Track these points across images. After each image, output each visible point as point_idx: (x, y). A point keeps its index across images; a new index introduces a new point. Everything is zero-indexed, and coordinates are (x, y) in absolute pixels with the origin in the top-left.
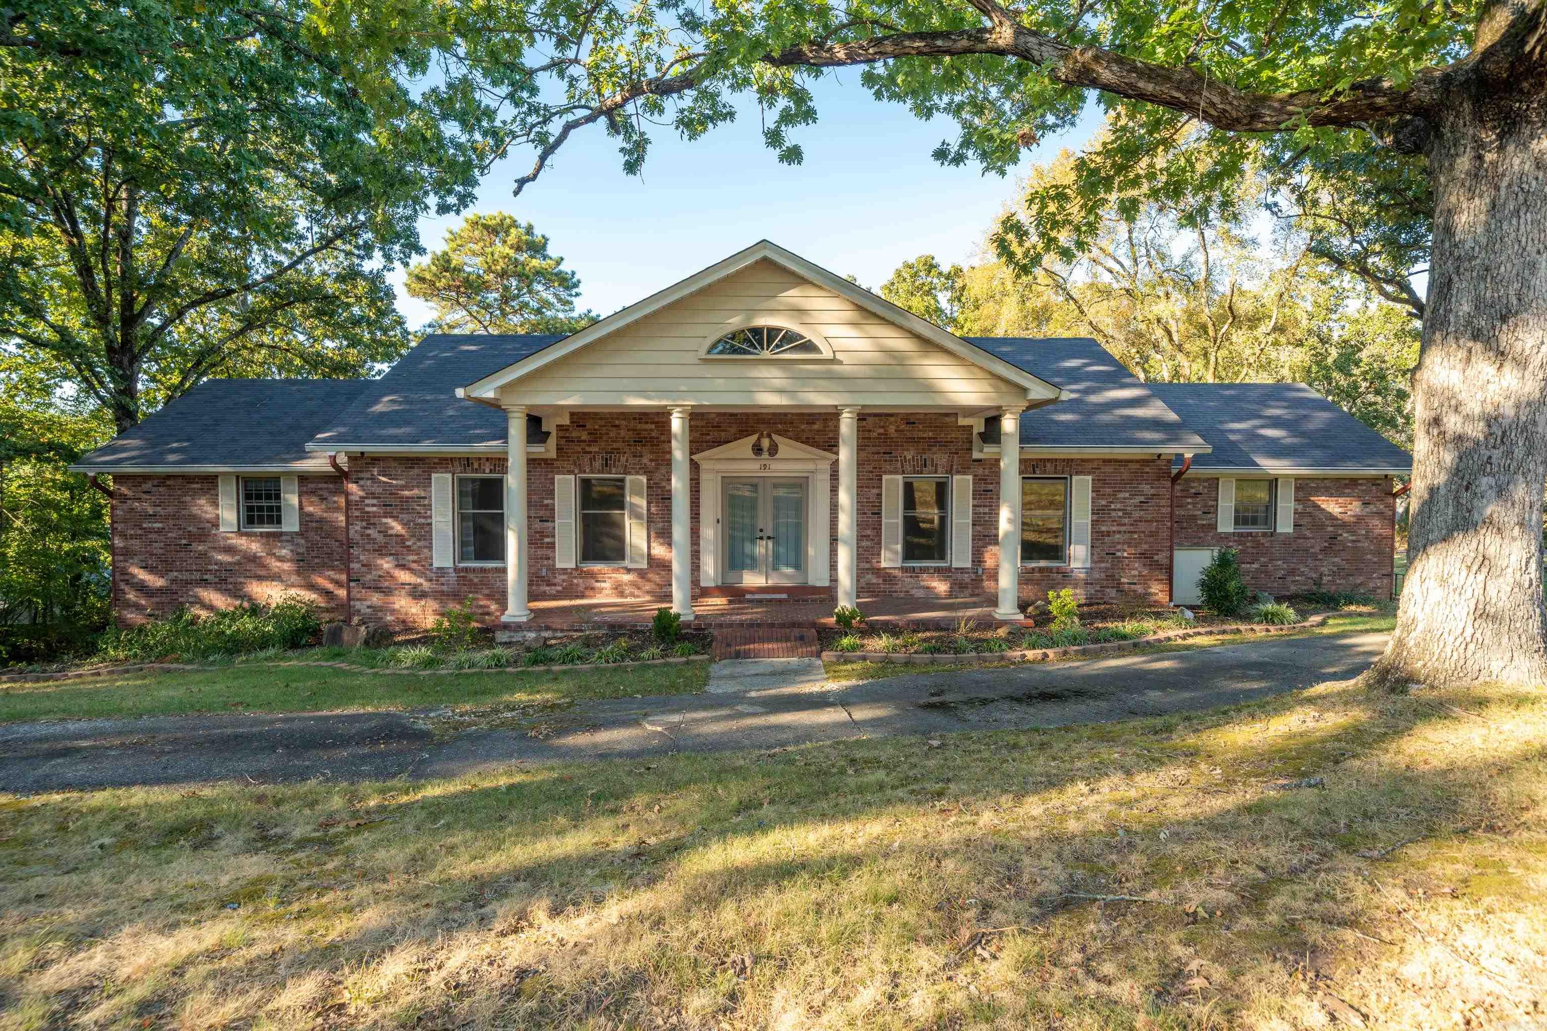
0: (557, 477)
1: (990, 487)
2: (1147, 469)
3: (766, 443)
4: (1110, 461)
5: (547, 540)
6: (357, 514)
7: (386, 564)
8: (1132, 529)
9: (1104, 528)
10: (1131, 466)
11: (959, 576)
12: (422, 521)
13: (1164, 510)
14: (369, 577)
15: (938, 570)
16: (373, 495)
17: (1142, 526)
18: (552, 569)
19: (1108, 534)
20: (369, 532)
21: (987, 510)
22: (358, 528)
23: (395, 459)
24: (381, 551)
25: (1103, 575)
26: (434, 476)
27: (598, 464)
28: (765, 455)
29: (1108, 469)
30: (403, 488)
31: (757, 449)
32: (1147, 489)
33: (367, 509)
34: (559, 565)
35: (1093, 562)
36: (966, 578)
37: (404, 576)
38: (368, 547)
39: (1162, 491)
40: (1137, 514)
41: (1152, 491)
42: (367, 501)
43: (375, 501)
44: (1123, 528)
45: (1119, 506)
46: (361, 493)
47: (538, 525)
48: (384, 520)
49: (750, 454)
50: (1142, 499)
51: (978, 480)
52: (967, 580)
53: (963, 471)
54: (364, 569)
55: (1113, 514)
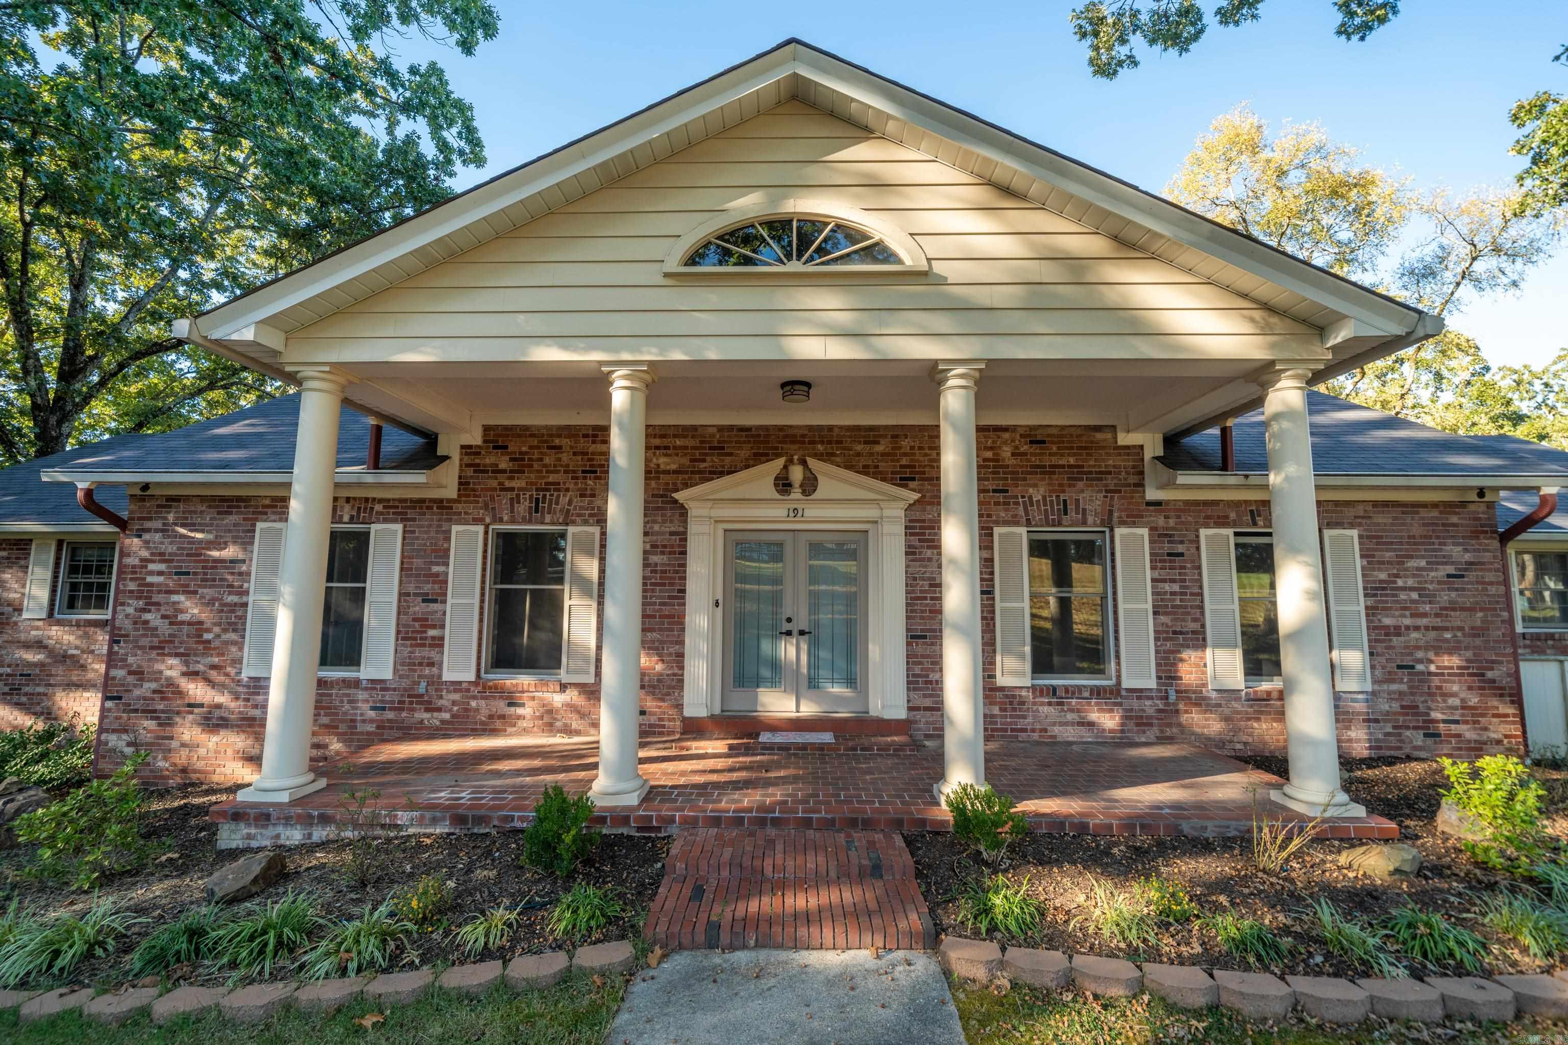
0: (455, 528)
1: (1180, 548)
2: (1454, 519)
3: (797, 474)
4: (1386, 504)
5: (432, 633)
6: (132, 586)
7: (171, 668)
8: (1438, 622)
9: (1387, 621)
10: (1423, 513)
11: (1135, 704)
12: (233, 599)
13: (1492, 590)
14: (137, 692)
15: (1097, 692)
16: (161, 557)
17: (1457, 619)
18: (436, 682)
19: (1397, 631)
20: (147, 616)
21: (1176, 587)
22: (130, 610)
23: (203, 499)
24: (162, 648)
25: (1396, 706)
26: (260, 525)
27: (522, 508)
28: (796, 494)
29: (1381, 519)
30: (210, 545)
31: (783, 484)
32: (1455, 551)
33: (150, 579)
34: (447, 676)
35: (1374, 682)
36: (1149, 707)
37: (197, 691)
38: (145, 642)
39: (1487, 557)
40: (1445, 598)
41: (1467, 557)
42: (152, 567)
43: (162, 567)
44: (1423, 622)
45: (1410, 582)
46: (145, 554)
47: (419, 608)
48: (175, 598)
49: (770, 491)
50: (1451, 570)
51: (1158, 536)
52: (1150, 711)
53: (1132, 520)
54: (131, 679)
55: (1403, 596)
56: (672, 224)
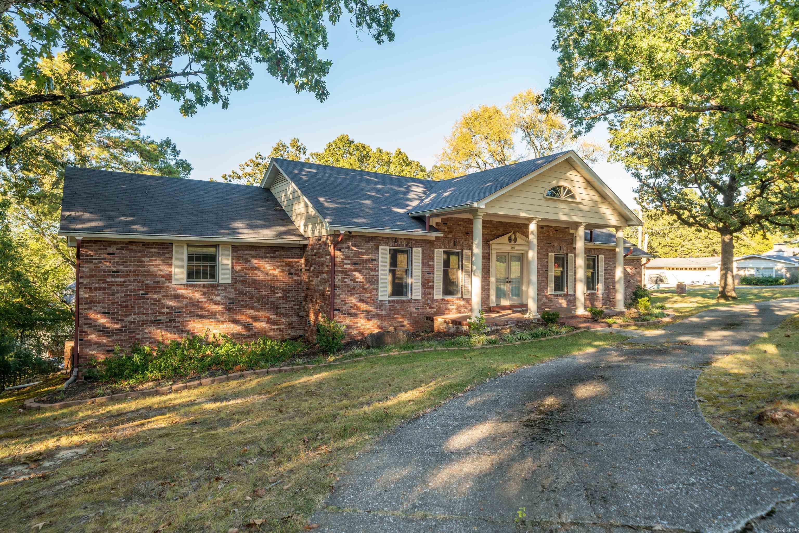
0: (436, 250)
3: (513, 237)
4: (607, 249)
5: (430, 284)
6: (340, 269)
7: (353, 299)
8: (613, 277)
9: (606, 277)
10: (612, 252)
11: (570, 297)
12: (373, 273)
14: (345, 308)
15: (564, 295)
16: (348, 258)
18: (432, 299)
19: (607, 279)
20: (346, 280)
22: (340, 278)
23: (360, 236)
24: (351, 292)
25: (606, 296)
26: (381, 247)
27: (452, 244)
28: (512, 243)
30: (364, 254)
31: (510, 240)
33: (345, 266)
34: (436, 297)
35: (604, 290)
37: (363, 307)
38: (346, 289)
42: (346, 262)
43: (349, 262)
44: (611, 277)
45: (610, 268)
46: (342, 257)
47: (426, 276)
48: (354, 273)
49: (507, 242)
52: (572, 299)
53: (571, 252)
54: (343, 303)
55: (608, 271)
56: (545, 185)
